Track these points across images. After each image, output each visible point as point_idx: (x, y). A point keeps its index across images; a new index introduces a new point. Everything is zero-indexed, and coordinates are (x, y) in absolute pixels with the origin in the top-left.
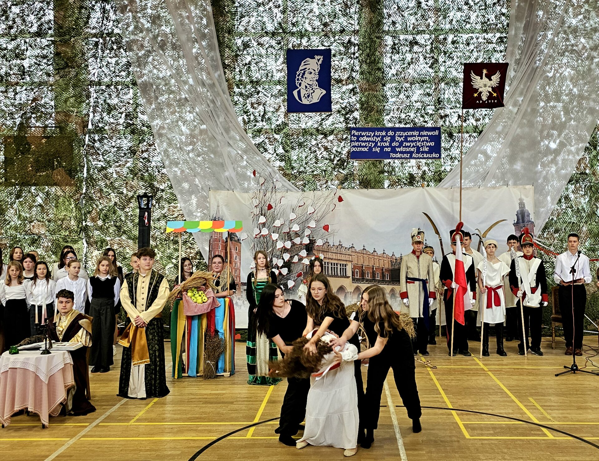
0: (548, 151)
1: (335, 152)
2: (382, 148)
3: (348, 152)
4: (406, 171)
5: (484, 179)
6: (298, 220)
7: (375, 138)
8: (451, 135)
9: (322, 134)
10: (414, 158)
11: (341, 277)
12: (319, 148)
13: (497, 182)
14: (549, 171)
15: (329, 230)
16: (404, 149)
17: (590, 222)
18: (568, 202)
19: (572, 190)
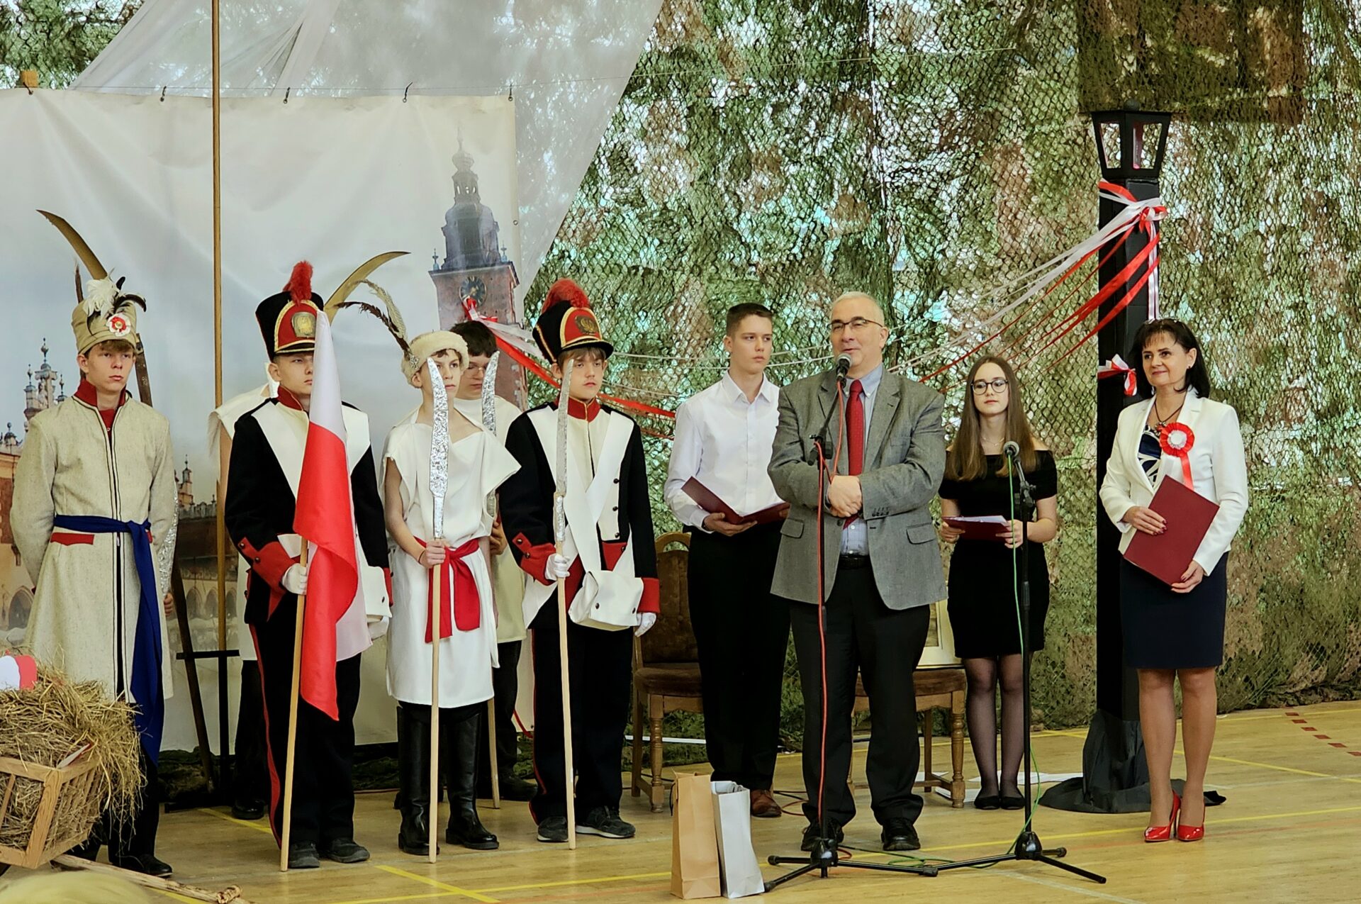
17: (712, 269)
18: (626, 177)
19: (638, 126)
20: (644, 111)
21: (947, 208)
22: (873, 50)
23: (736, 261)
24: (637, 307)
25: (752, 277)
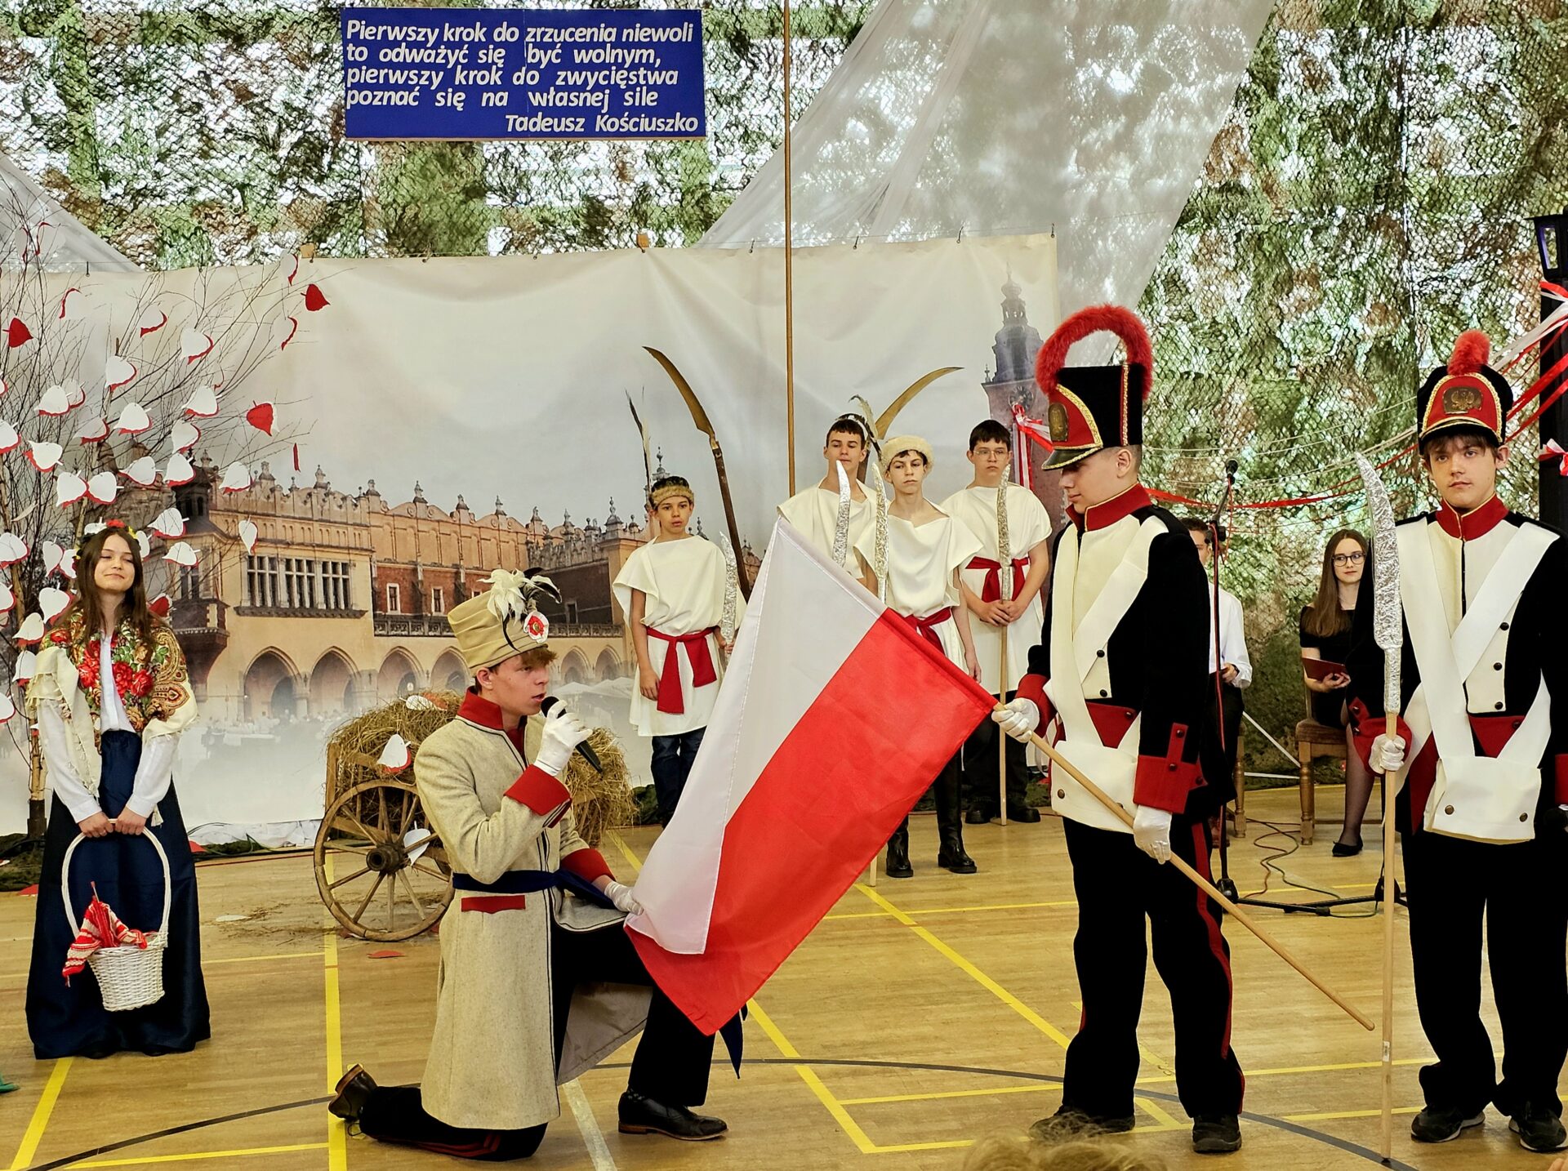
0: (1105, 103)
1: (280, 110)
2: (474, 92)
3: (337, 111)
4: (573, 189)
5: (870, 215)
6: (141, 389)
7: (443, 51)
8: (740, 43)
9: (225, 34)
10: (603, 135)
11: (329, 613)
12: (213, 94)
13: (921, 227)
14: (1106, 180)
15: (274, 427)
16: (561, 100)
18: (1178, 296)
19: (1190, 253)
20: (1196, 238)
21: (1469, 311)
22: (1405, 175)
23: (1279, 365)
24: (1189, 406)
25: (1293, 378)
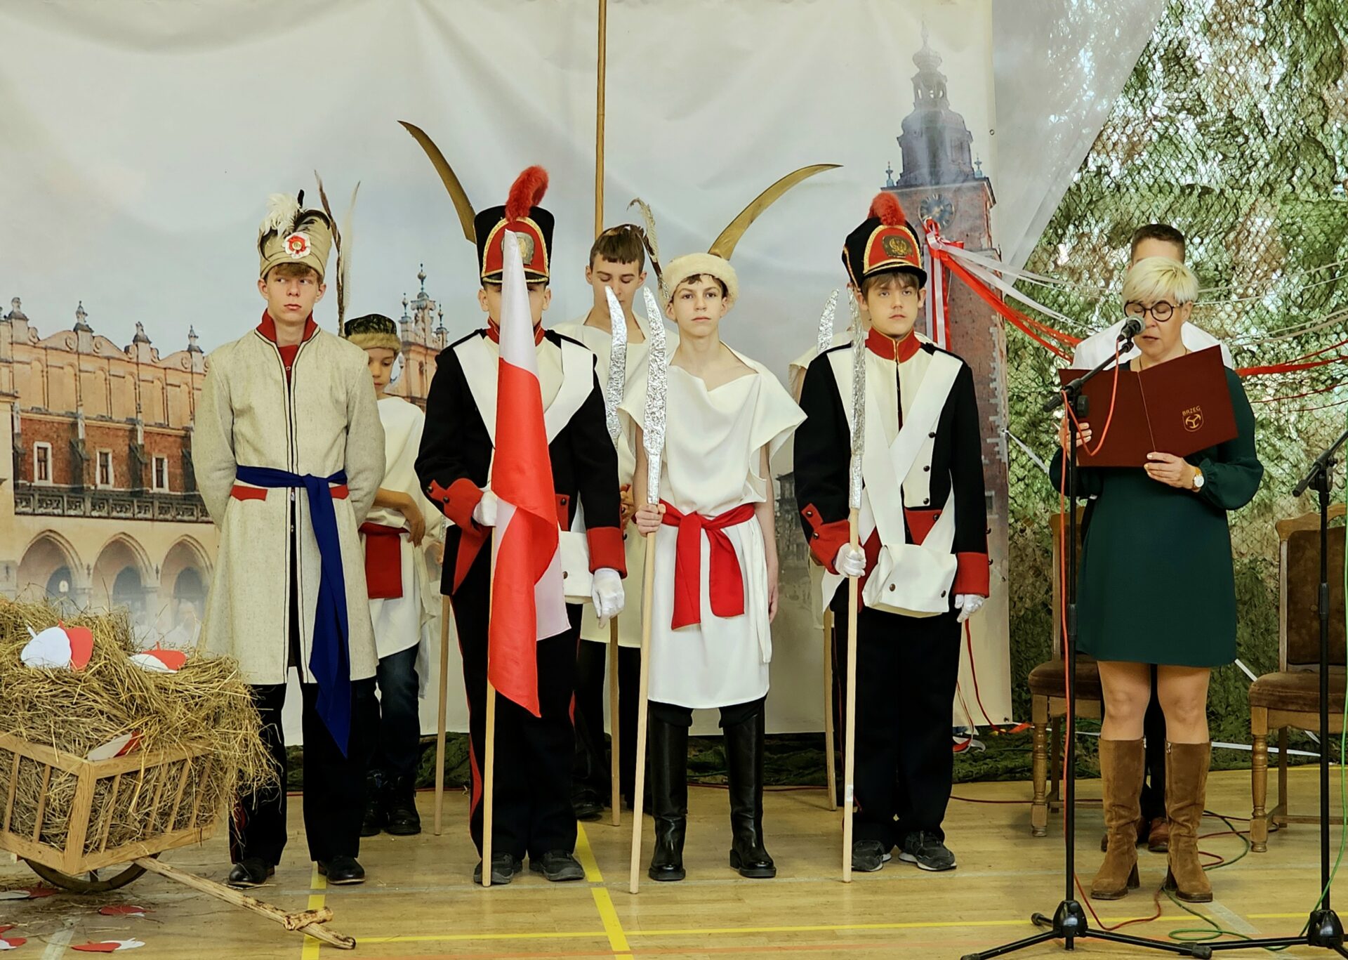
17: (1288, 188)
18: (1181, 80)
19: (1202, 18)
20: (1208, 1)
23: (1318, 180)
25: (1338, 197)
